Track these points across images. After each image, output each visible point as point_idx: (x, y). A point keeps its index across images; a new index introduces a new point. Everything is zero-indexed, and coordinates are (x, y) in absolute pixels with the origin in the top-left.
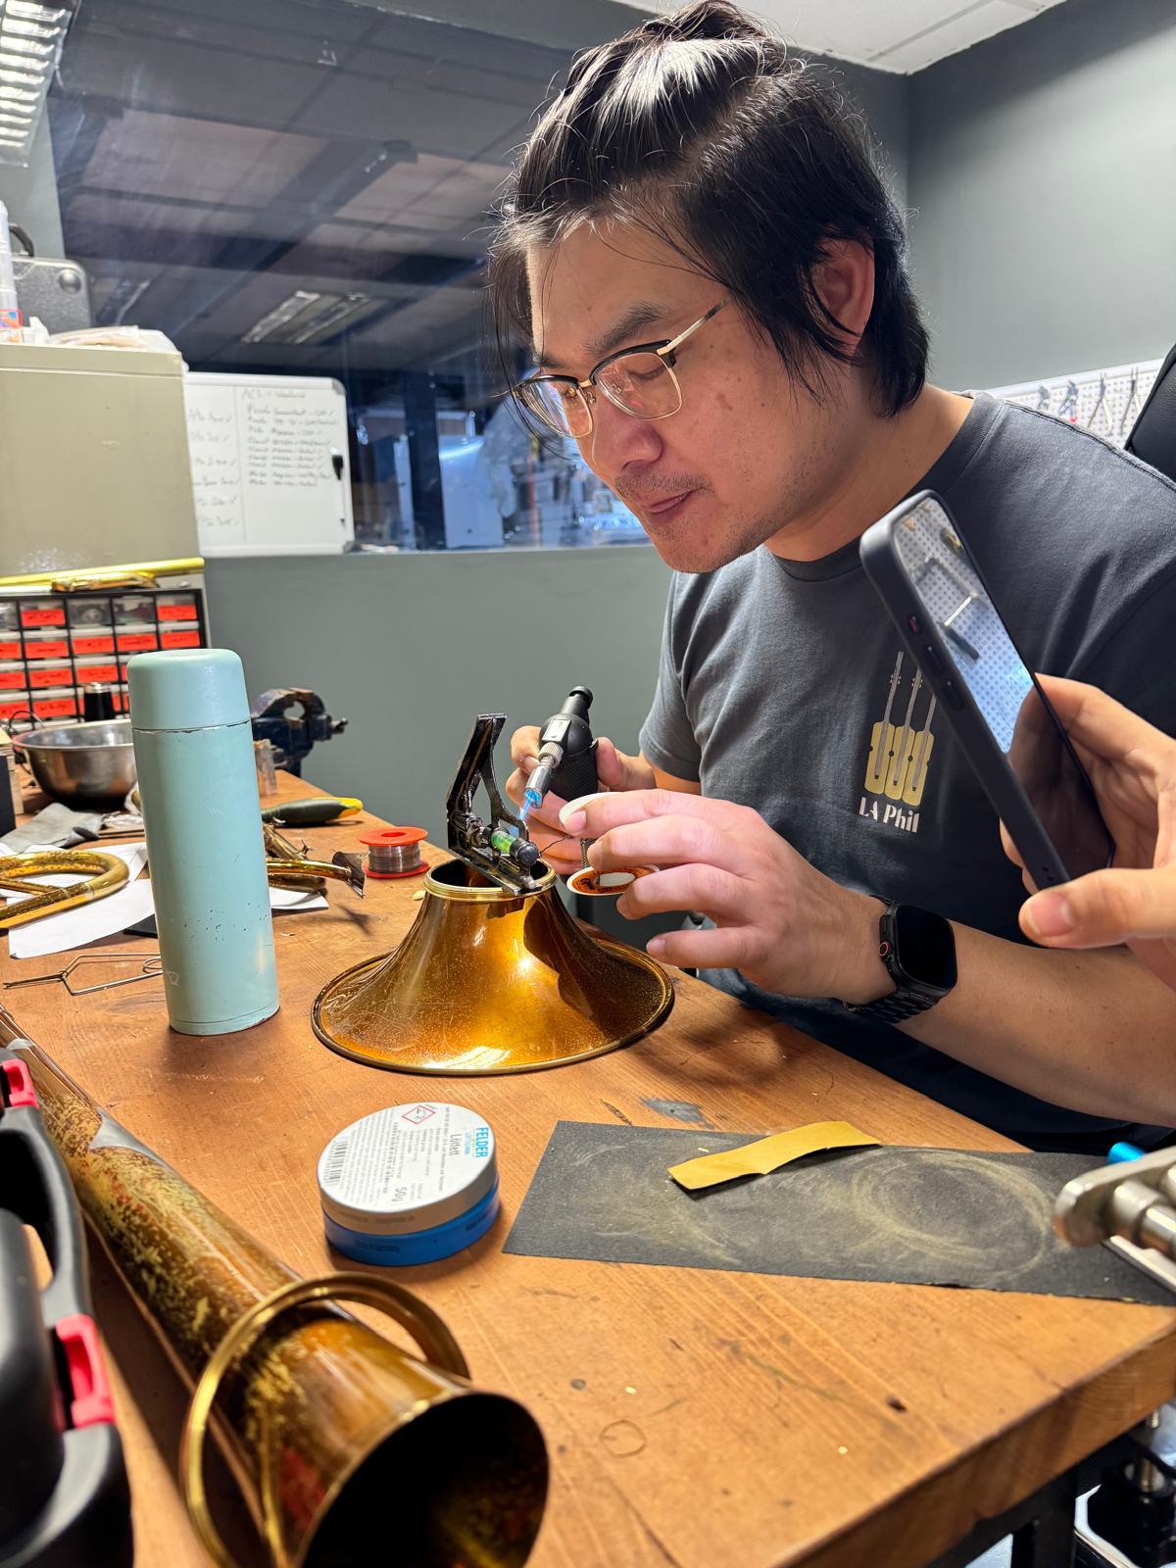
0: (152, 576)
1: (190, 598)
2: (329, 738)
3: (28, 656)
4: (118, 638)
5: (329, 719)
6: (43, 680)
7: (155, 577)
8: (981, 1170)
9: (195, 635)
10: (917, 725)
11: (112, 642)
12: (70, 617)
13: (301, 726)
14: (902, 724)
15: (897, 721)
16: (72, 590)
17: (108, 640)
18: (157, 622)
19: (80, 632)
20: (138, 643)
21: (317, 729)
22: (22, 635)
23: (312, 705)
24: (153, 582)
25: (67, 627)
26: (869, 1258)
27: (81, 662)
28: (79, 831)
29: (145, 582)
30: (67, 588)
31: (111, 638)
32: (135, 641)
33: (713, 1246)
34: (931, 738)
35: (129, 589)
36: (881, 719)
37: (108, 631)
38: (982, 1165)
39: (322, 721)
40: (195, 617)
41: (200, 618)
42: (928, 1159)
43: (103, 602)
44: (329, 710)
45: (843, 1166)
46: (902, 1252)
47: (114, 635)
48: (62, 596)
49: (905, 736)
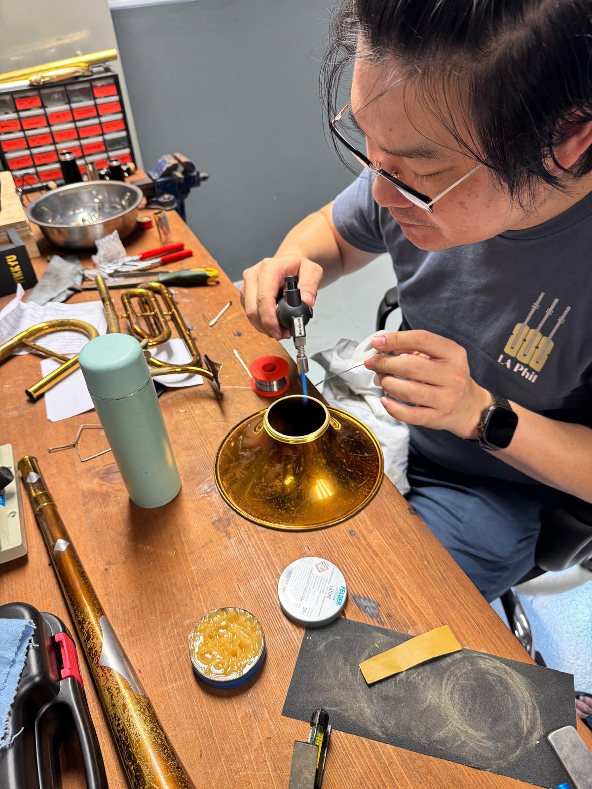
0: (87, 65)
1: (111, 81)
2: (198, 185)
3: (25, 128)
4: (73, 111)
5: (198, 173)
6: (36, 142)
7: (89, 66)
8: (505, 677)
9: (116, 105)
10: (545, 332)
11: (70, 114)
12: (44, 100)
13: (182, 181)
14: (535, 328)
15: (533, 325)
16: (41, 84)
17: (68, 113)
18: (95, 98)
19: (52, 109)
20: (85, 113)
21: (192, 182)
22: (18, 115)
23: (189, 168)
24: (88, 70)
25: (43, 107)
26: (443, 742)
27: (55, 128)
28: (70, 289)
29: (83, 72)
30: (39, 83)
31: (70, 111)
32: (83, 112)
33: (374, 724)
34: (552, 344)
35: (74, 79)
36: (522, 322)
37: (66, 107)
38: (505, 672)
39: (194, 176)
40: (116, 93)
41: (119, 93)
42: (483, 664)
43: (62, 89)
44: (198, 169)
45: (441, 666)
46: (457, 741)
47: (71, 109)
48: (36, 87)
49: (535, 336)
